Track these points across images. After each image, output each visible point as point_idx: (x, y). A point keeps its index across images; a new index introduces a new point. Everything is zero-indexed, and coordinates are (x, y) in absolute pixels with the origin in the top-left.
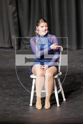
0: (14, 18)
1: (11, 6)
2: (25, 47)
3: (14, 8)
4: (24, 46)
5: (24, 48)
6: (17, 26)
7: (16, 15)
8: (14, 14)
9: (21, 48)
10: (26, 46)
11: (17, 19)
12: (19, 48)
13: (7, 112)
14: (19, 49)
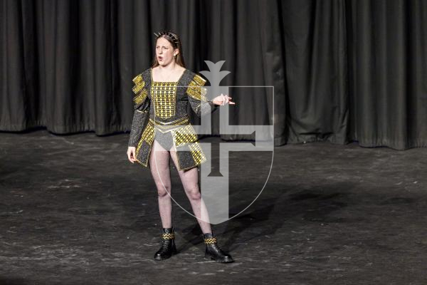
0: (276, 79)
1: (269, 55)
2: (298, 140)
3: (278, 58)
4: (296, 138)
5: (296, 142)
6: (283, 97)
7: (280, 73)
8: (275, 70)
9: (289, 141)
10: (300, 139)
11: (282, 81)
12: (284, 142)
13: (255, 276)
14: (286, 144)
